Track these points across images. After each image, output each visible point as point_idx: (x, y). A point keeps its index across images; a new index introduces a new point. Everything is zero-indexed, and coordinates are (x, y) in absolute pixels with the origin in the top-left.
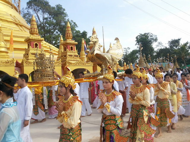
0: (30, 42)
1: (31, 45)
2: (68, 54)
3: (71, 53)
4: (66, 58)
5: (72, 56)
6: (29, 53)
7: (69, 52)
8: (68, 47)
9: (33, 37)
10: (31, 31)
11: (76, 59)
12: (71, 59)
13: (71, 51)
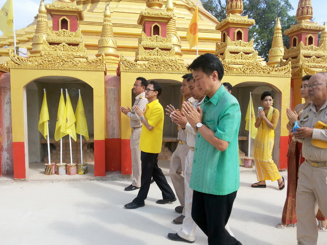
0: (228, 30)
1: (230, 34)
2: (303, 52)
3: (309, 51)
4: (298, 62)
5: (310, 57)
6: (225, 50)
7: (304, 49)
8: (303, 37)
9: (234, 18)
10: (231, 6)
11: (320, 64)
12: (308, 64)
13: (309, 46)
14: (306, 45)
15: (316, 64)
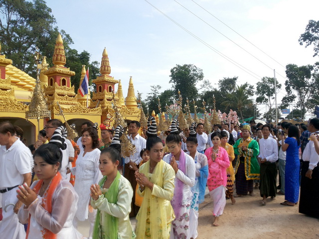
2: (57, 91)
3: (62, 91)
4: (53, 99)
5: (63, 96)
8: (58, 79)
12: (61, 101)
14: (60, 86)
15: (69, 102)
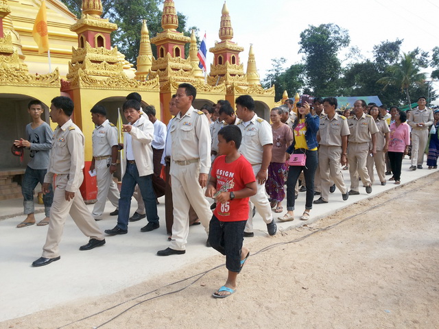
0: (86, 34)
1: (89, 39)
2: (171, 64)
3: (176, 64)
6: (84, 58)
7: (172, 61)
8: (170, 47)
9: (93, 20)
12: (176, 77)
14: (173, 57)
15: (185, 78)
